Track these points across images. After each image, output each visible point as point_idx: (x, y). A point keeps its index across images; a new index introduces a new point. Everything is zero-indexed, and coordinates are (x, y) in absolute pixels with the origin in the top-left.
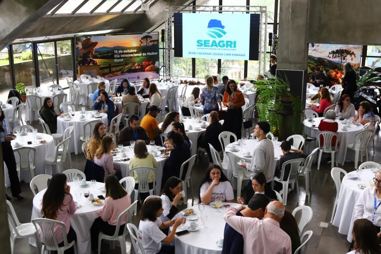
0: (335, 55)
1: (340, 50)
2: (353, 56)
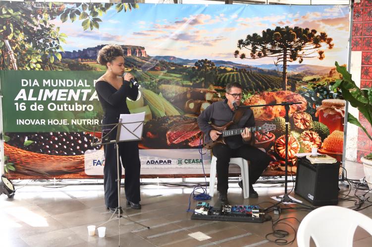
0: (259, 48)
1: (278, 29)
2: (324, 46)
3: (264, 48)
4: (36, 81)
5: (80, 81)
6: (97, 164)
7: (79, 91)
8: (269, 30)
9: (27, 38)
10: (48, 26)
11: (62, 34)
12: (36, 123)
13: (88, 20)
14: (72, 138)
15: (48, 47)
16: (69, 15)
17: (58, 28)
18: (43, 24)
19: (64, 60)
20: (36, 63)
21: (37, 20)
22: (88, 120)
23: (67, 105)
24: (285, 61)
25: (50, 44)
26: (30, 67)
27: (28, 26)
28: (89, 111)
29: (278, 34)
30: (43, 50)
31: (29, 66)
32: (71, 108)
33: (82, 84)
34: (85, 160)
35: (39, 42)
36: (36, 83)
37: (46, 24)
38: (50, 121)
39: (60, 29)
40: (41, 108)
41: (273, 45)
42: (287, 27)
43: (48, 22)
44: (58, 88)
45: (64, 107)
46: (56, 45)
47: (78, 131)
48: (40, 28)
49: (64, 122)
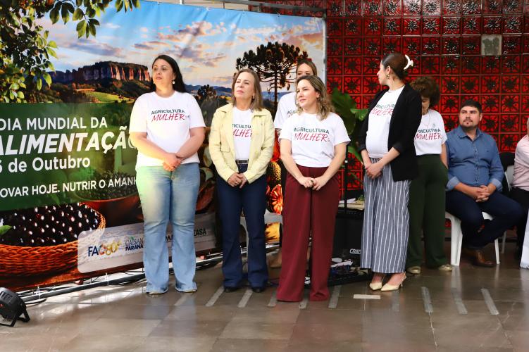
3: (259, 69)
4: (17, 120)
5: (75, 119)
6: (94, 253)
7: (72, 136)
8: (262, 46)
9: (7, 47)
10: (33, 29)
11: (51, 42)
12: (16, 193)
13: (83, 21)
14: (63, 214)
15: (34, 64)
16: (60, 11)
17: (47, 32)
18: (27, 25)
19: (55, 85)
20: (17, 91)
21: (19, 17)
22: (83, 182)
23: (57, 161)
24: (276, 88)
25: (37, 58)
26: (9, 98)
27: (8, 27)
28: (84, 168)
29: (269, 52)
30: (28, 68)
31: (8, 96)
32: (63, 165)
33: (77, 125)
34: (78, 248)
35: (22, 55)
36: (17, 124)
37: (30, 25)
38: (35, 188)
39: (49, 34)
40: (23, 166)
41: (266, 66)
42: (277, 43)
43: (33, 21)
44: (47, 132)
45: (53, 163)
46: (44, 60)
47: (72, 201)
48: (22, 31)
49: (53, 188)
